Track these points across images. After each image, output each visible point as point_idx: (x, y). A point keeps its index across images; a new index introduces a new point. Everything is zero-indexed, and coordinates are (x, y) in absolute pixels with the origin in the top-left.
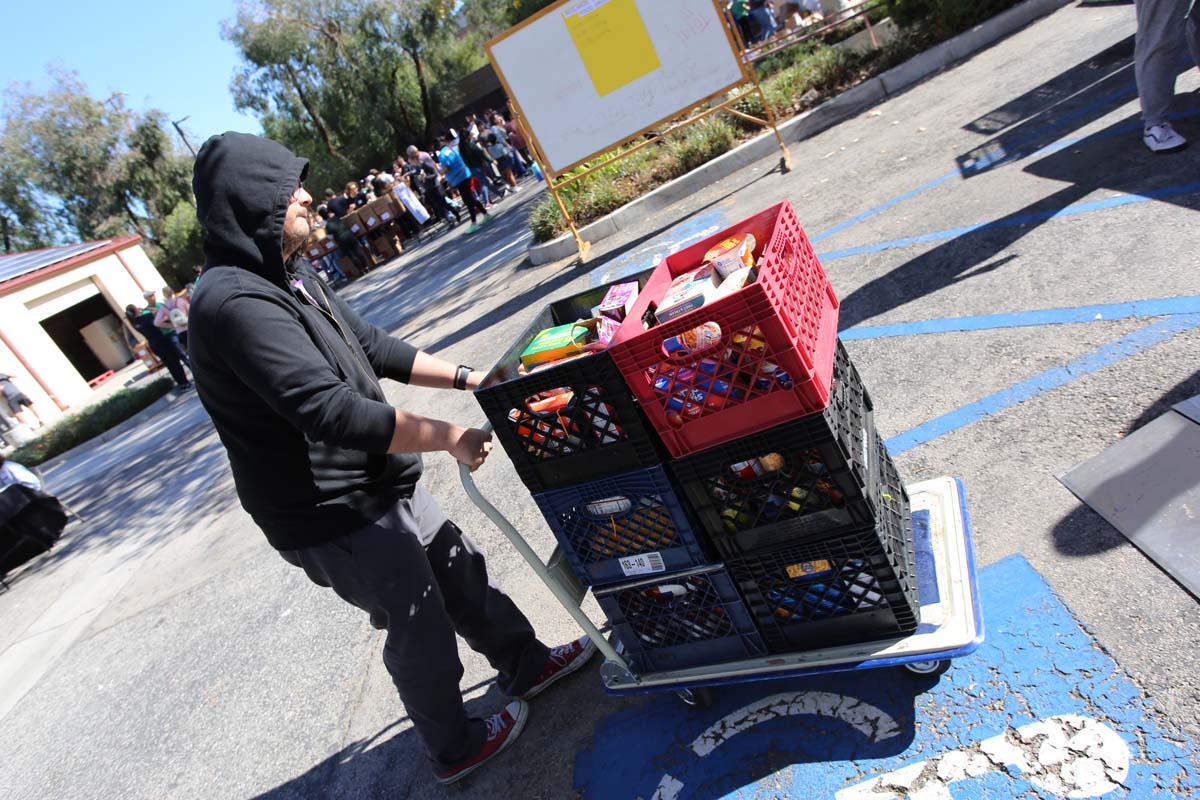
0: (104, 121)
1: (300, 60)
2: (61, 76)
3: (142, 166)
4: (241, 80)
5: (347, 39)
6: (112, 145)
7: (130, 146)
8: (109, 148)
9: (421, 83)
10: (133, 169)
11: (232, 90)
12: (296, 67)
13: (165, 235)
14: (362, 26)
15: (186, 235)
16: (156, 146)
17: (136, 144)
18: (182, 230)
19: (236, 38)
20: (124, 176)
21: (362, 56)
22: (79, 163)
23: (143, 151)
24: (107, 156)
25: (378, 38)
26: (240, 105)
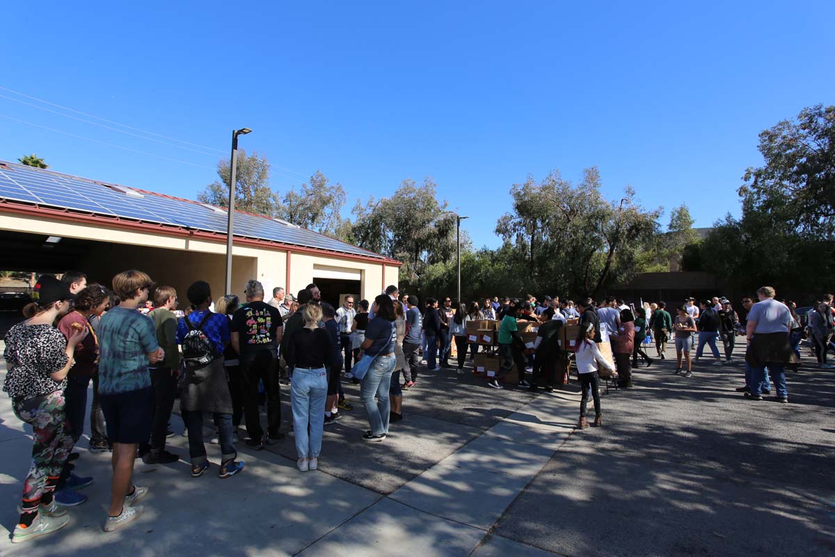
0: (432, 211)
1: (543, 221)
2: (429, 184)
3: (435, 236)
4: (506, 219)
5: (577, 221)
6: (429, 222)
7: (435, 226)
8: (427, 222)
9: (608, 264)
10: (429, 236)
11: (499, 221)
12: (539, 224)
13: (424, 272)
14: (590, 218)
15: (433, 278)
16: (447, 231)
17: (438, 226)
18: (433, 275)
19: (518, 195)
20: (423, 238)
21: (581, 234)
22: (410, 222)
23: (439, 230)
24: (423, 225)
25: (595, 229)
26: (498, 231)
